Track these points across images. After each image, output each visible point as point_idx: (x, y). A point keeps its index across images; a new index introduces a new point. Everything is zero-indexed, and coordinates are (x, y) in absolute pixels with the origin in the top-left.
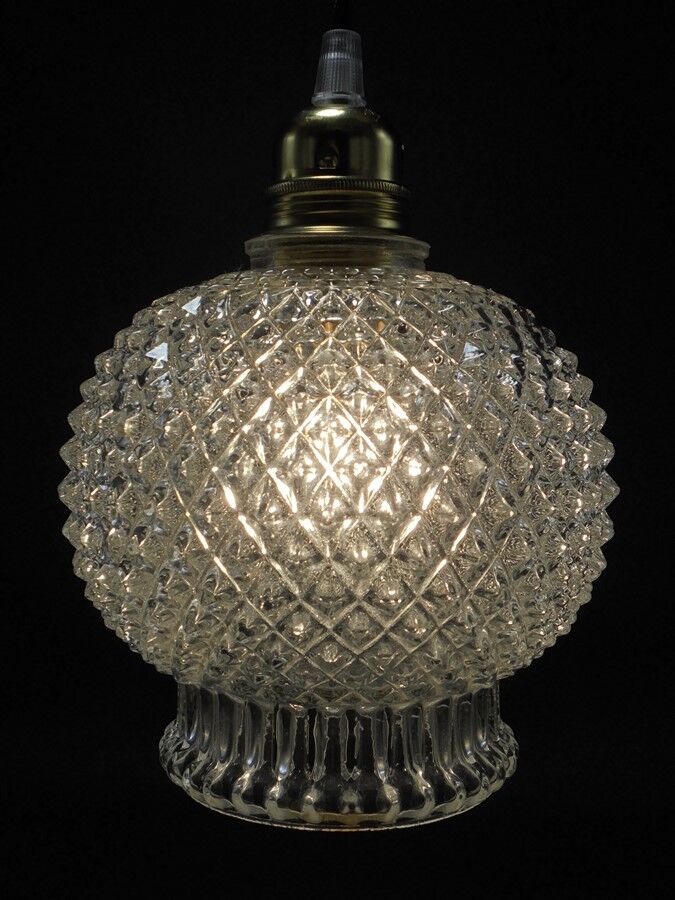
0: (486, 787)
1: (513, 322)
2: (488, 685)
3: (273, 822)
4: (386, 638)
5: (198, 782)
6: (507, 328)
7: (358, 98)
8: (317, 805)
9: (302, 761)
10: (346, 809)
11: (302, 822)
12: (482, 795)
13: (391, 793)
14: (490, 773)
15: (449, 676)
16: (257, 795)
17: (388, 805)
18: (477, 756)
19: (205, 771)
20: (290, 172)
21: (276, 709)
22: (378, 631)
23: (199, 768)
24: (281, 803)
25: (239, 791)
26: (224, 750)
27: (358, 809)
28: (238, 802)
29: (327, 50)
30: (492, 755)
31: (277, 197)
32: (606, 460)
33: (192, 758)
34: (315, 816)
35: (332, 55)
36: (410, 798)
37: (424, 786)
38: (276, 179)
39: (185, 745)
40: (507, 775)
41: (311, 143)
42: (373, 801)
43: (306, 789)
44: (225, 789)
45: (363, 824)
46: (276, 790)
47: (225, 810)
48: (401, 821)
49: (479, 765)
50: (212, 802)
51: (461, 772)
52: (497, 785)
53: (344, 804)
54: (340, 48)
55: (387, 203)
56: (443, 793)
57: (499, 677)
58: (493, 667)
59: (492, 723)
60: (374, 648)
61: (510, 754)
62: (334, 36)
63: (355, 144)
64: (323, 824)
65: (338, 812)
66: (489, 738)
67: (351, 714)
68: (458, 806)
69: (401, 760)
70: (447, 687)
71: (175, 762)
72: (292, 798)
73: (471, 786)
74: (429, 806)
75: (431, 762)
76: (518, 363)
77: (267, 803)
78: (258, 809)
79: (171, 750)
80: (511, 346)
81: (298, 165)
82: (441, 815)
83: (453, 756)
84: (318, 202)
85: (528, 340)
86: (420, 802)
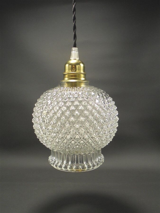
0: (100, 164)
1: (103, 95)
2: (100, 149)
3: (69, 171)
4: (86, 144)
5: (56, 166)
6: (102, 96)
7: (78, 59)
8: (75, 168)
9: (73, 162)
11: (73, 171)
12: (99, 166)
13: (86, 166)
14: (100, 162)
15: (94, 149)
16: (66, 167)
17: (86, 168)
18: (98, 160)
19: (58, 163)
20: (67, 71)
21: (69, 154)
22: (84, 143)
23: (56, 163)
24: (70, 168)
25: (63, 167)
26: (60, 161)
27: (81, 169)
28: (63, 168)
30: (100, 159)
31: (65, 75)
32: (117, 115)
33: (55, 162)
34: (75, 170)
35: (73, 52)
36: (89, 167)
37: (90, 164)
38: (65, 71)
39: (53, 160)
40: (103, 162)
41: (71, 66)
42: (83, 167)
43: (73, 166)
44: (61, 167)
45: (82, 171)
46: (69, 166)
47: (61, 170)
48: (87, 170)
49: (99, 161)
50: (59, 169)
51: (96, 162)
52: (102, 164)
54: (75, 51)
55: (82, 75)
56: (94, 166)
57: (102, 148)
59: (100, 154)
60: (84, 145)
61: (103, 159)
62: (74, 49)
63: (77, 66)
64: (76, 171)
65: (78, 169)
66: (100, 157)
67: (80, 154)
68: (96, 167)
69: (87, 161)
70: (94, 150)
71: (52, 163)
72: (71, 168)
73: (98, 164)
74: (92, 168)
75: (91, 161)
76: (104, 102)
77: (68, 168)
78: (66, 169)
79: (51, 161)
80: (103, 99)
81: (69, 70)
82: (93, 169)
83: (95, 160)
84: (72, 76)
85: (105, 97)
86: (90, 167)
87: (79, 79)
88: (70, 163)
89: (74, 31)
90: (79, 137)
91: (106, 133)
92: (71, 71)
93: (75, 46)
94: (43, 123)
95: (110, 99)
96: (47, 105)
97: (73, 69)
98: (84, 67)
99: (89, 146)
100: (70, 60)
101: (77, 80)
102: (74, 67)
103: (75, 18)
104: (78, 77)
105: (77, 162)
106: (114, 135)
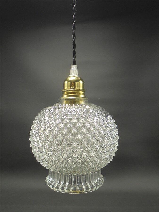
0: (99, 186)
1: (102, 112)
2: (99, 170)
3: (66, 192)
4: (83, 163)
5: (53, 187)
6: (101, 114)
7: (77, 76)
8: (72, 190)
9: (70, 183)
10: (77, 190)
11: (71, 192)
12: (97, 188)
13: (84, 187)
15: (93, 169)
16: (63, 188)
17: (84, 189)
18: (97, 181)
19: (54, 184)
20: (66, 88)
21: (66, 174)
22: (82, 162)
23: (53, 184)
24: (67, 189)
25: (60, 188)
26: (57, 182)
27: (79, 190)
28: (60, 190)
29: (72, 68)
30: (100, 181)
31: (64, 92)
32: (117, 133)
33: (52, 182)
34: (72, 192)
36: (87, 188)
37: (89, 186)
38: (64, 88)
39: (51, 180)
41: (70, 83)
42: (81, 189)
43: (71, 187)
44: (57, 188)
45: (80, 192)
46: (66, 188)
47: (58, 191)
48: (86, 192)
49: (98, 182)
50: (56, 190)
51: (95, 183)
52: (101, 185)
53: (77, 189)
54: (74, 68)
55: (81, 93)
56: (92, 187)
57: (101, 168)
58: (100, 167)
59: (100, 175)
60: (82, 165)
61: (103, 180)
62: (73, 66)
63: (76, 83)
64: (74, 192)
66: (99, 178)
67: (78, 175)
68: (94, 189)
69: (86, 182)
70: (93, 170)
71: (49, 183)
72: (68, 189)
73: (97, 186)
74: (90, 189)
75: (90, 182)
76: (103, 120)
77: (65, 189)
78: (63, 191)
79: (48, 181)
80: (102, 117)
81: (68, 87)
82: (92, 190)
83: (94, 181)
84: (71, 93)
85: (104, 115)
86: (89, 189)
87: (78, 96)
88: (67, 184)
89: (73, 48)
90: (76, 156)
91: (105, 152)
92: (70, 88)
93: (74, 63)
94: (40, 140)
95: (110, 117)
96: (44, 122)
97: (71, 86)
98: (83, 84)
99: (87, 166)
100: (69, 77)
101: (76, 97)
102: (73, 84)
103: (74, 36)
104: (77, 94)
105: (75, 183)
106: (114, 155)
